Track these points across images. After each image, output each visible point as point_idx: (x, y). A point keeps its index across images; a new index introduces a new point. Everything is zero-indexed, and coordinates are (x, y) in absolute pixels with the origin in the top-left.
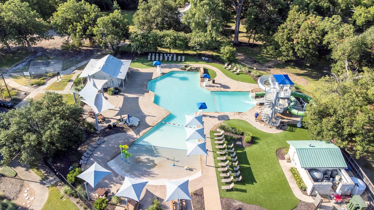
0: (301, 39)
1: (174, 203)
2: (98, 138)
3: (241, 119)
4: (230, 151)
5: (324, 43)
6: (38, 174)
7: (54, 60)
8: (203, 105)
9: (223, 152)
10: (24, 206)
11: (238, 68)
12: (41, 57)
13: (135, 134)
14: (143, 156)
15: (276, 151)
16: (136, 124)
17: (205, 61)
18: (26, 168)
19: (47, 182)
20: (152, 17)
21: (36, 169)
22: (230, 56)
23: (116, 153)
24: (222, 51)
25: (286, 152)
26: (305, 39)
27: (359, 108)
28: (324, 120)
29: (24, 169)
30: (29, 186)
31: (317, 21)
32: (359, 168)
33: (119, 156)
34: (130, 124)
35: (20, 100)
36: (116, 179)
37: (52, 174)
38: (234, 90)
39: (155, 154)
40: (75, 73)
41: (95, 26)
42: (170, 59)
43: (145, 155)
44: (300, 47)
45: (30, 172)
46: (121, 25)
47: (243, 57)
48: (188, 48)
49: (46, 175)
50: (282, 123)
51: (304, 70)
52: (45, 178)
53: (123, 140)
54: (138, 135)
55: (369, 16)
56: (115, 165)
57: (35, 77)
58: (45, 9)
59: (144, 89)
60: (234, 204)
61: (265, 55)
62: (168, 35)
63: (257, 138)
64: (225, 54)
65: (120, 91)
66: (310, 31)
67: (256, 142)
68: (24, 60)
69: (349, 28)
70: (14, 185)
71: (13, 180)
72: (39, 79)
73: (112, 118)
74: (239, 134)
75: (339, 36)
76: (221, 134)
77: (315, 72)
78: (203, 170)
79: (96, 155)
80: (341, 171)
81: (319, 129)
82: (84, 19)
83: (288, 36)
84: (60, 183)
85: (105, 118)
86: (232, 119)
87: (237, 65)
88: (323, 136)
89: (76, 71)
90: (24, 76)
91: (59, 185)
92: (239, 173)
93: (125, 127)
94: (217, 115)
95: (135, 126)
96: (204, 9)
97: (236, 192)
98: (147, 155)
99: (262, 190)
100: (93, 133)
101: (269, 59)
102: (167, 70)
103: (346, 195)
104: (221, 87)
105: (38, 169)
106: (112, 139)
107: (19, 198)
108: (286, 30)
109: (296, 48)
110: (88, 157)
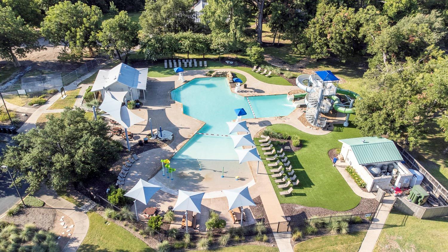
0: (335, 34)
1: (233, 214)
2: (129, 156)
3: (284, 123)
4: (280, 156)
5: (360, 36)
6: (70, 201)
7: (50, 75)
8: (243, 111)
9: (274, 158)
10: (64, 236)
11: (268, 70)
12: (32, 72)
13: (171, 148)
14: (186, 170)
15: (327, 152)
16: (170, 138)
17: (230, 66)
18: (53, 196)
19: (84, 208)
20: (163, 18)
21: (65, 196)
22: (258, 58)
23: (155, 170)
24: (248, 52)
25: (338, 152)
26: (338, 33)
27: (408, 99)
28: (375, 115)
29: (51, 197)
30: (63, 215)
31: (350, 13)
32: (414, 160)
33: (159, 173)
34: (163, 138)
35: (22, 123)
36: (163, 197)
37: (86, 199)
38: (270, 94)
39: (199, 168)
40: (81, 87)
41: (98, 31)
42: (190, 65)
43: (188, 169)
44: (335, 42)
45: (60, 200)
46: (130, 29)
47: (270, 59)
48: (210, 51)
49: (80, 200)
50: (328, 123)
51: (338, 68)
52: (80, 205)
53: (160, 156)
54: (175, 149)
55: (401, 5)
56: (158, 182)
57: (32, 96)
58: (26, 14)
59: (169, 99)
60: (296, 208)
61: (294, 55)
62: (185, 38)
63: (305, 141)
64: (253, 56)
65: (141, 104)
66: (344, 24)
67: (305, 145)
68: (12, 77)
69: (383, 20)
70: (45, 215)
71: (42, 210)
72: (38, 97)
73: (140, 134)
74: (285, 139)
75: (376, 27)
76: (267, 140)
77: (350, 69)
78: (256, 178)
79: (133, 174)
80: (397, 165)
81: (370, 125)
82: (84, 24)
83: (321, 31)
84: (99, 208)
85: (132, 134)
86: (274, 124)
87: (267, 67)
88: (375, 131)
89: (82, 85)
90: (19, 95)
91: (99, 210)
92: (295, 177)
93: (158, 142)
94: (257, 121)
95: (169, 141)
96: (227, 5)
97: (295, 197)
98: (190, 169)
99: (321, 192)
100: (123, 152)
101: (299, 59)
102: (190, 78)
103: (404, 188)
104: (255, 92)
105: (68, 196)
106: (147, 156)
107: (55, 228)
108: (317, 25)
109: (330, 44)
110: (124, 177)
